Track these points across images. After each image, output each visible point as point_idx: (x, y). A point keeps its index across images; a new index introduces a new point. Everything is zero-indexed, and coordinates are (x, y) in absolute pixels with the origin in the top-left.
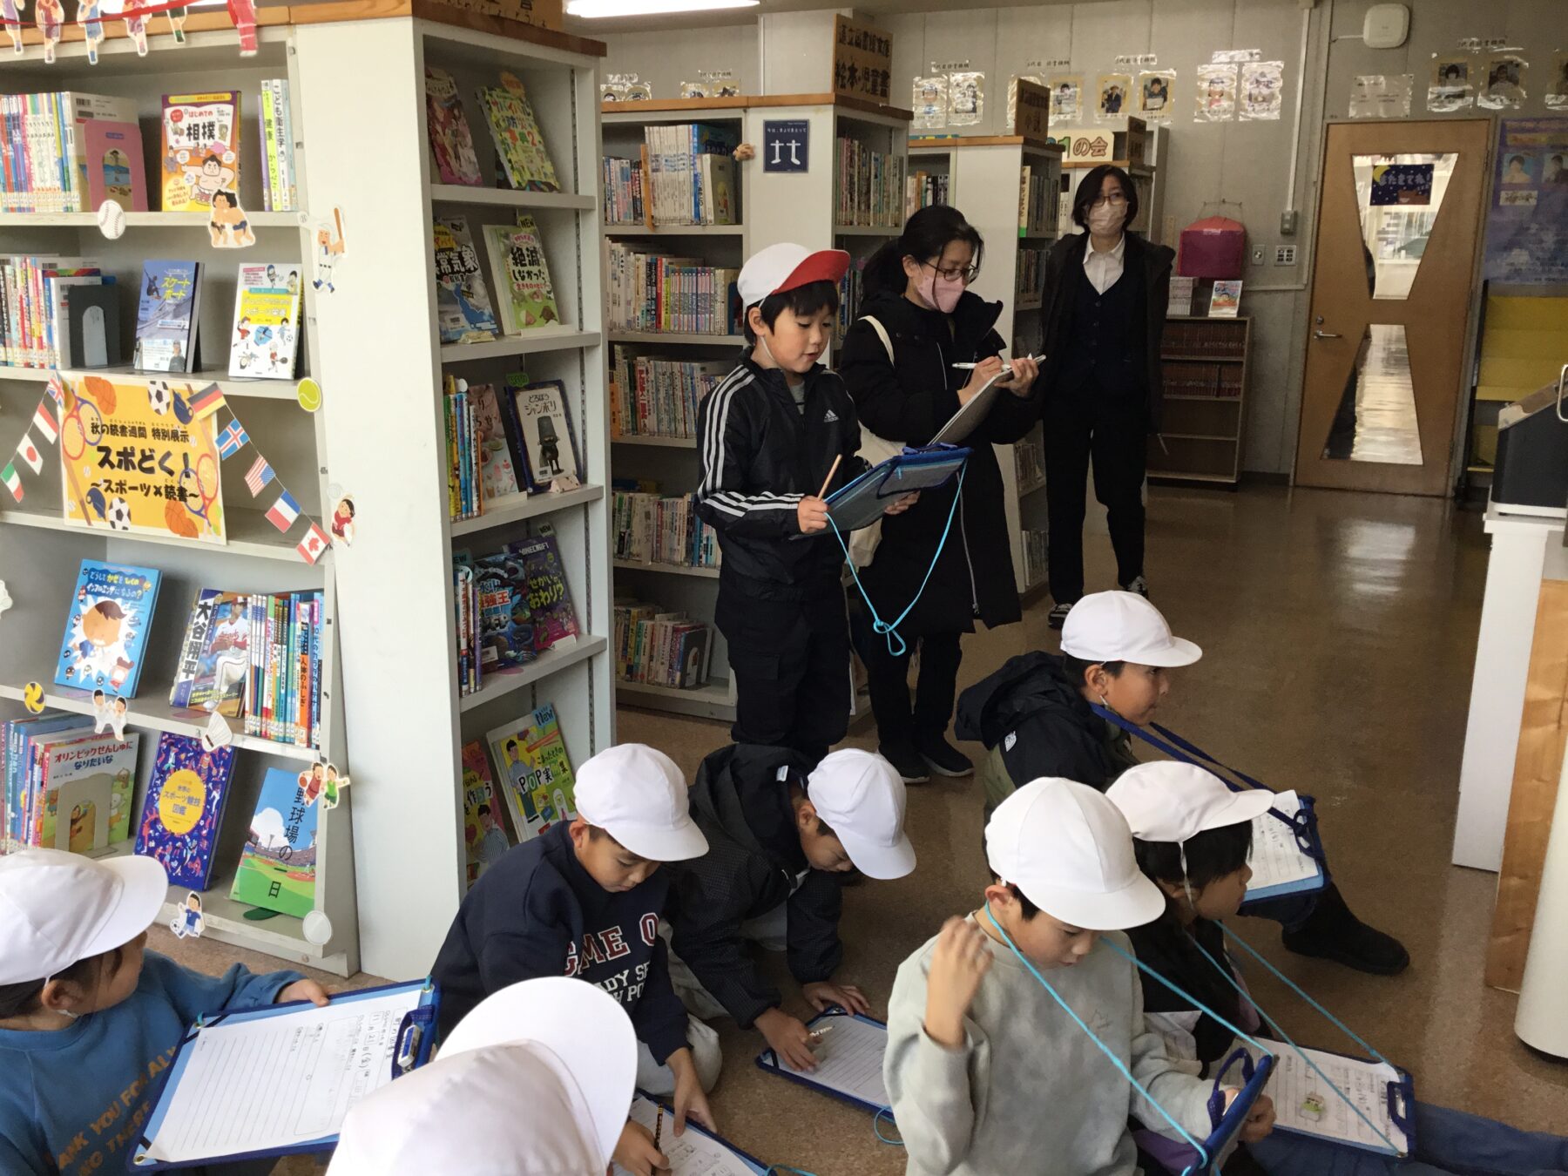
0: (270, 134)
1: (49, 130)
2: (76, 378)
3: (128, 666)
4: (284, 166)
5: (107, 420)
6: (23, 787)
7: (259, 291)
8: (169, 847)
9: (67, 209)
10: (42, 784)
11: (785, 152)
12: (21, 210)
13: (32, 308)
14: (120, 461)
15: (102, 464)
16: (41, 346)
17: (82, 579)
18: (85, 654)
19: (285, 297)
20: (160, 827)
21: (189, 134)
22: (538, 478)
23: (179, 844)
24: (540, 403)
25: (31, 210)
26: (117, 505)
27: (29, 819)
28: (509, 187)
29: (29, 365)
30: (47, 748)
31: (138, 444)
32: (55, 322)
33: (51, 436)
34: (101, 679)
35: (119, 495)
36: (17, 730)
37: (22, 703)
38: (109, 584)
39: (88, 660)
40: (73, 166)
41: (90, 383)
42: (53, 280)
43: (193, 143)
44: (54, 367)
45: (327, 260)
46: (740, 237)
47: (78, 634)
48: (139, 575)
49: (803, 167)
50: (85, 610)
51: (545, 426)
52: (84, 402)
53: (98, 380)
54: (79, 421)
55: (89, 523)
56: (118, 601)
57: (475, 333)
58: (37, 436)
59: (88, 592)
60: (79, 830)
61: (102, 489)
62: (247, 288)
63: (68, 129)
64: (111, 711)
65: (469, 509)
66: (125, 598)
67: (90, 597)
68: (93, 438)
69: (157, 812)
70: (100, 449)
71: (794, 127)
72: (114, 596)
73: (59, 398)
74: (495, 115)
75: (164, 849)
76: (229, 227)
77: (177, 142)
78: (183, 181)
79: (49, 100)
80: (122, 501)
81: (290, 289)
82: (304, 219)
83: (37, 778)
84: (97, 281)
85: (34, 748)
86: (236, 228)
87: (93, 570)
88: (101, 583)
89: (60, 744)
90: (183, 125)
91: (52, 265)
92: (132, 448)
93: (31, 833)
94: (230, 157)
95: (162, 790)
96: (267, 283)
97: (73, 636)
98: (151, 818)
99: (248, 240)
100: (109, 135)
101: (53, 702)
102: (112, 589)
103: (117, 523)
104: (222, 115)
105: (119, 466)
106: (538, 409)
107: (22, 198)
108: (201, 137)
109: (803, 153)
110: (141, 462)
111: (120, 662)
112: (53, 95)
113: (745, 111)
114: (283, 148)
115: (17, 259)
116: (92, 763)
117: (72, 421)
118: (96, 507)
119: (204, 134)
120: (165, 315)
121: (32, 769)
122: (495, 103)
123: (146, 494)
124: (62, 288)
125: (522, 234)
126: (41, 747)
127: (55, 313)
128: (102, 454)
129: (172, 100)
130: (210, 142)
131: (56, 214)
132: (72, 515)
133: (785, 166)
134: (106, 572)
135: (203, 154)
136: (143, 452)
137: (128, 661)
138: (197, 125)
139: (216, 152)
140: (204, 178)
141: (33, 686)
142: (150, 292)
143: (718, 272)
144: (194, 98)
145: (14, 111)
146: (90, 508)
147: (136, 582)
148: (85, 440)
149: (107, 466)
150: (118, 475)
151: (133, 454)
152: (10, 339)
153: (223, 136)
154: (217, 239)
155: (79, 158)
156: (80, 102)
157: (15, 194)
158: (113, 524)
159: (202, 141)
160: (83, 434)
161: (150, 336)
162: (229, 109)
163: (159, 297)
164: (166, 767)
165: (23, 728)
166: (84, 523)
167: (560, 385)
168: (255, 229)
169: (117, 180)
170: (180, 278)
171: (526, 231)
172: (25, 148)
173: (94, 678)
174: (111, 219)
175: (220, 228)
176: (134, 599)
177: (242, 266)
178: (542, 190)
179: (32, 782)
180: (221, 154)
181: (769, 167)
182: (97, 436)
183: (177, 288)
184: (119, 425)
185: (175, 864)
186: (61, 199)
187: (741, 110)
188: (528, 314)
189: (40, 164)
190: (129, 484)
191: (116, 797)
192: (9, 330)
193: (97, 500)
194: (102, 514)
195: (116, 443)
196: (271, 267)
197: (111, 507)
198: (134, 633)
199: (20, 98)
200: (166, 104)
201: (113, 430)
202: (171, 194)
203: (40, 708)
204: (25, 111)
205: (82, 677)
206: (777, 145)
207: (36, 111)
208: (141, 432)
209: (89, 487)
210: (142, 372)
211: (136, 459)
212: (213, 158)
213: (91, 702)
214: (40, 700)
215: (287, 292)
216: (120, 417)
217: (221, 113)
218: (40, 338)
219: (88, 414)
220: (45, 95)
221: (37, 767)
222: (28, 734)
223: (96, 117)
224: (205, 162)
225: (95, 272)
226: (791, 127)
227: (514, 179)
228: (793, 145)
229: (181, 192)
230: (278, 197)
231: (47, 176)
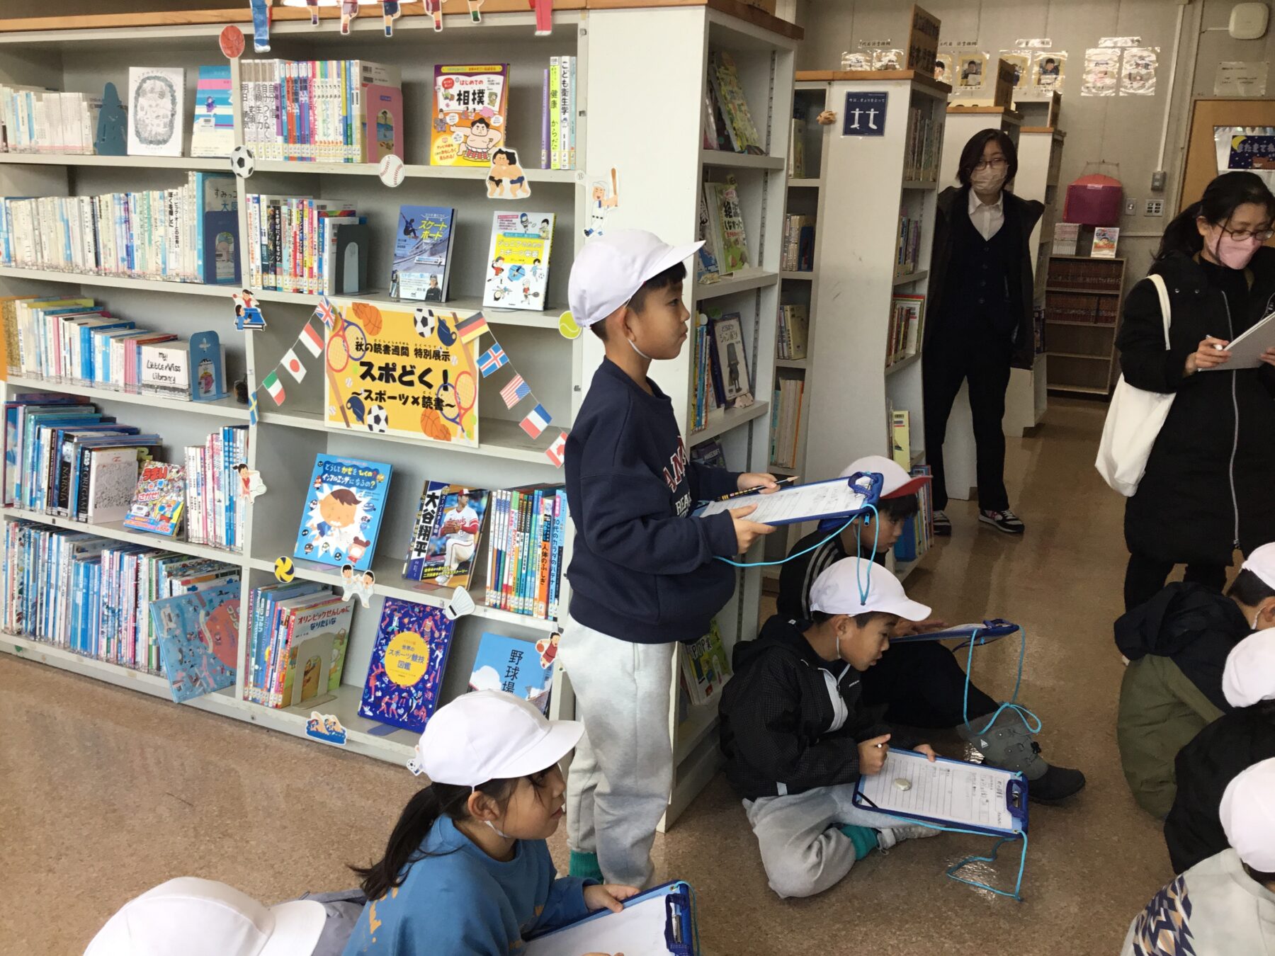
0: (555, 103)
1: (336, 92)
2: (344, 304)
3: (367, 544)
4: (566, 131)
5: (371, 340)
6: (268, 644)
7: (513, 235)
8: (395, 696)
9: (348, 160)
10: (287, 642)
11: (864, 119)
12: (303, 159)
13: (306, 243)
14: (381, 375)
15: (363, 377)
16: (311, 275)
17: (317, 470)
18: (322, 534)
20: (386, 680)
21: (459, 100)
22: (729, 396)
23: (405, 694)
24: (728, 332)
25: (311, 159)
26: (376, 411)
27: (273, 671)
29: (299, 291)
30: (293, 613)
31: (400, 361)
32: (326, 256)
33: (315, 351)
34: (338, 555)
35: (378, 403)
36: (264, 596)
37: (273, 574)
38: (344, 475)
39: (325, 539)
40: (356, 124)
41: (357, 309)
42: (327, 220)
43: (462, 107)
44: (322, 293)
45: (599, 212)
46: (816, 189)
47: (315, 517)
48: (372, 468)
49: (880, 131)
50: (321, 496)
52: (350, 324)
53: (365, 306)
54: (345, 340)
55: (348, 425)
56: (353, 490)
57: (709, 275)
58: (302, 351)
59: (323, 481)
60: (308, 681)
61: (362, 398)
62: (501, 232)
63: (354, 92)
64: (359, 584)
65: (699, 423)
66: (359, 487)
67: (325, 486)
68: (358, 354)
69: (383, 667)
70: (363, 364)
71: (874, 98)
72: (349, 485)
73: (328, 320)
74: (725, 89)
75: (391, 699)
76: (506, 182)
77: (447, 105)
78: (451, 140)
79: (339, 67)
80: (380, 408)
81: (542, 234)
82: (581, 176)
83: (282, 637)
84: (355, 221)
85: (280, 612)
86: (512, 182)
87: (328, 462)
88: (336, 474)
89: (301, 609)
90: (454, 91)
91: (324, 207)
92: (394, 365)
93: (274, 683)
94: (499, 121)
95: (388, 649)
96: (520, 229)
97: (310, 518)
98: (377, 672)
99: (524, 192)
100: (383, 98)
101: (300, 573)
102: (347, 479)
103: (375, 426)
104: (493, 84)
105: (380, 378)
106: (727, 337)
107: (304, 150)
108: (471, 102)
109: (880, 120)
110: (401, 377)
111: (356, 540)
112: (343, 63)
113: (830, 84)
114: (567, 115)
115: (294, 201)
116: (322, 624)
117: (338, 340)
118: (355, 412)
119: (474, 99)
120: (422, 252)
121: (278, 629)
122: (722, 79)
123: (404, 403)
124: (334, 226)
125: (730, 190)
126: (287, 611)
127: (327, 248)
128: (365, 369)
129: (444, 69)
130: (479, 107)
131: (335, 163)
132: (331, 418)
133: (864, 130)
134: (341, 465)
135: (472, 117)
136: (404, 368)
137: (365, 541)
138: (468, 92)
139: (485, 116)
140: (472, 137)
141: (284, 560)
142: (407, 232)
143: (793, 218)
144: (466, 69)
145: (303, 74)
146: (350, 413)
147: (370, 474)
148: (350, 356)
149: (368, 378)
150: (377, 386)
151: (394, 369)
152: (281, 268)
153: (492, 102)
154: (493, 191)
155: (362, 117)
156: (365, 69)
157: (298, 146)
158: (371, 427)
159: (471, 106)
160: (347, 351)
161: (408, 269)
162: (500, 79)
163: (416, 237)
164: (390, 629)
165: (270, 595)
166: (343, 425)
167: (737, 316)
168: (531, 184)
169: (385, 136)
170: (437, 221)
171: (732, 189)
172: (311, 107)
173: (332, 553)
174: (391, 170)
175: (498, 182)
176: (368, 488)
177: (497, 213)
178: (757, 154)
179: (277, 641)
180: (489, 118)
181: (848, 131)
182: (361, 353)
183: (434, 230)
184: (383, 344)
185: (401, 711)
186: (343, 151)
187: (826, 83)
188: (733, 258)
189: (324, 121)
190: (388, 394)
191: (335, 652)
192: (281, 261)
193: (356, 405)
194: (360, 418)
195: (379, 360)
196: (524, 215)
197: (370, 412)
198: (369, 517)
199: (310, 64)
200: (438, 72)
201: (377, 348)
202: (440, 150)
203: (289, 579)
204: (314, 75)
205: (321, 553)
206: (857, 112)
207: (325, 75)
208: (405, 351)
209: (350, 396)
210: (398, 300)
211: (397, 374)
212: (482, 121)
213: (339, 575)
214: (290, 572)
215: (539, 237)
216: (383, 338)
217: (492, 83)
218: (311, 269)
219: (353, 335)
220: (334, 63)
221: (282, 628)
222: (275, 600)
223: (376, 83)
224: (473, 124)
225: (351, 214)
226: (871, 97)
227: (737, 145)
228: (872, 113)
229: (449, 149)
230: (557, 157)
231: (331, 131)
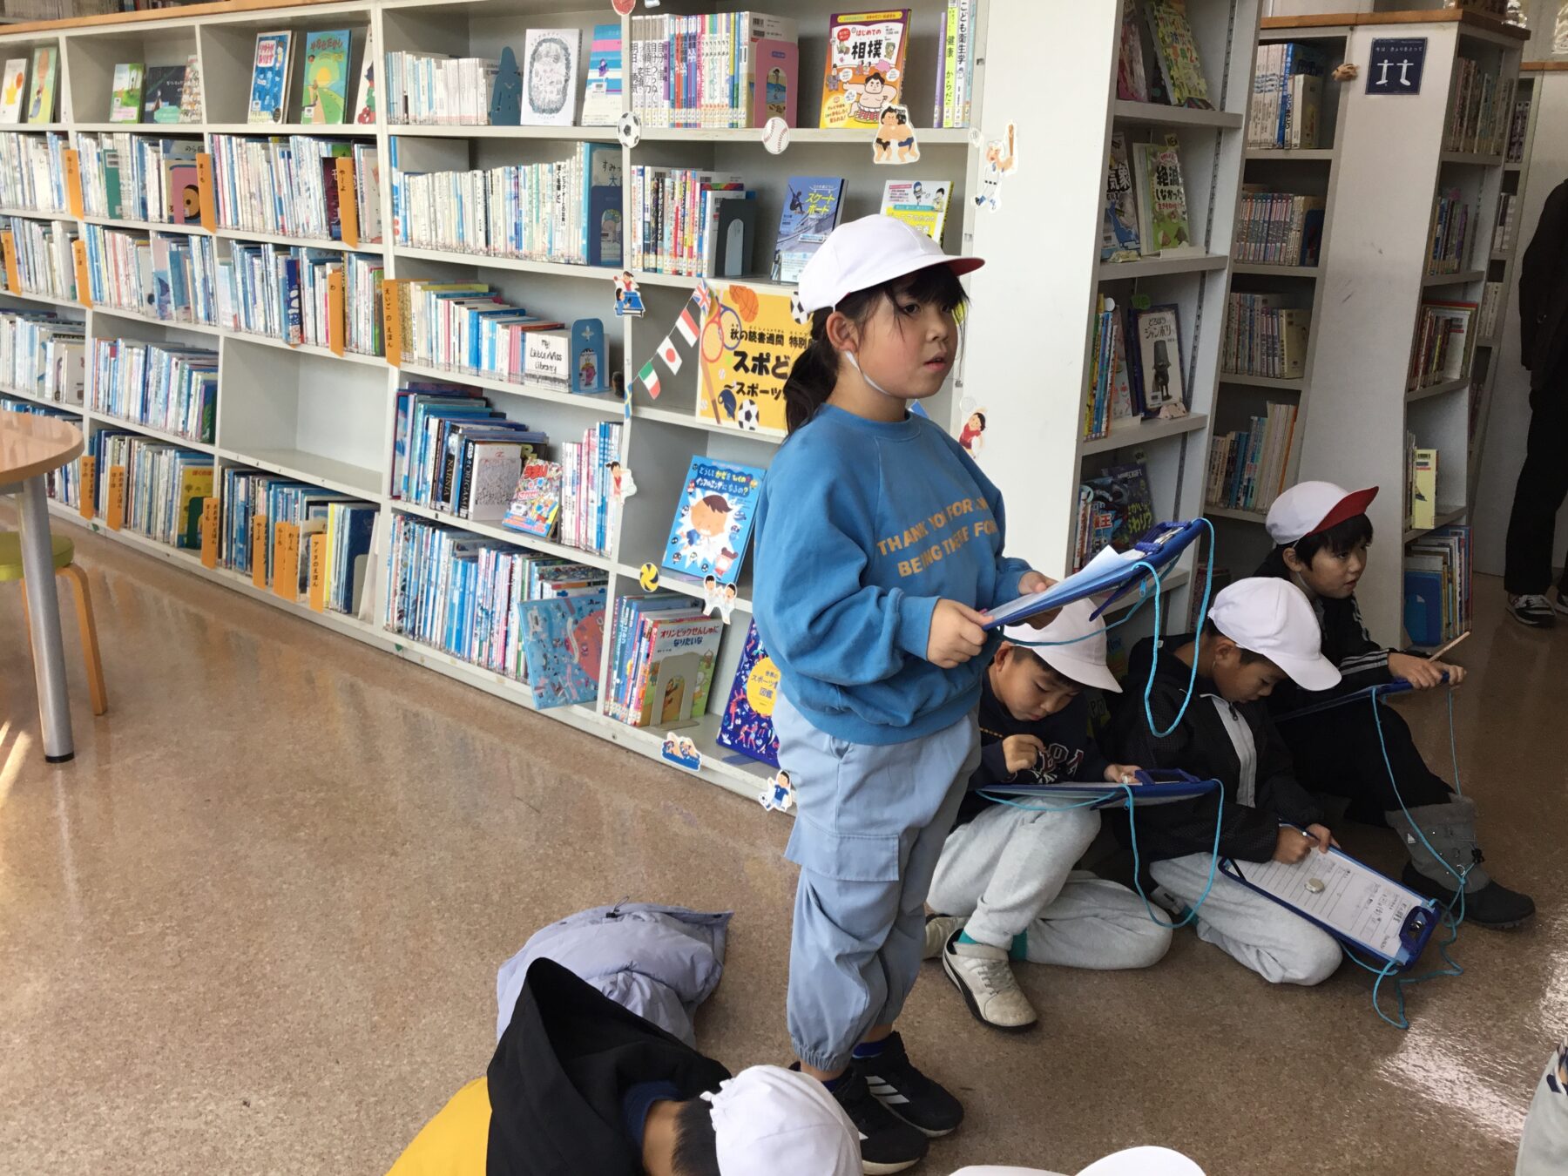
0: (951, 51)
1: (724, 48)
2: (722, 286)
3: (734, 556)
4: (961, 83)
5: (746, 327)
6: (630, 657)
7: (904, 207)
8: (755, 726)
9: (732, 125)
10: (648, 655)
11: (1394, 72)
12: (687, 125)
13: (687, 219)
14: (755, 366)
15: (737, 368)
16: (691, 255)
17: (692, 474)
18: (691, 542)
19: (930, 214)
20: (746, 707)
21: (854, 53)
22: (1150, 403)
23: (764, 724)
24: (1158, 327)
25: (696, 125)
26: (747, 407)
27: (634, 686)
28: (1168, 103)
29: (677, 273)
30: (656, 624)
31: (774, 350)
32: (707, 233)
33: (691, 339)
34: (705, 566)
35: (750, 397)
36: (629, 605)
37: (637, 582)
38: (718, 480)
39: (694, 548)
40: (743, 84)
41: (734, 292)
42: (709, 193)
43: (857, 61)
44: (700, 276)
45: (992, 176)
46: (1328, 163)
47: (685, 524)
48: (747, 473)
49: (1414, 89)
50: (693, 501)
51: (1159, 348)
52: (726, 309)
53: (742, 289)
54: (720, 327)
55: (718, 421)
56: (725, 496)
57: (1124, 253)
58: (678, 340)
59: (696, 486)
60: (670, 701)
61: (734, 391)
62: (892, 204)
63: (743, 48)
64: (721, 597)
65: (1098, 429)
66: (731, 493)
67: (698, 491)
68: (732, 343)
69: (745, 693)
70: (737, 354)
71: (1409, 46)
72: (721, 491)
73: (704, 304)
74: (1164, 31)
75: (750, 728)
76: (894, 144)
77: (842, 60)
78: (843, 99)
79: (728, 19)
80: (752, 403)
81: (935, 206)
82: (976, 135)
83: (644, 651)
84: (742, 195)
85: (644, 623)
86: (901, 144)
87: (703, 465)
88: (710, 478)
89: (664, 622)
90: (849, 44)
91: (708, 179)
92: (768, 355)
93: (634, 699)
94: (894, 75)
95: (751, 674)
96: (912, 200)
97: (681, 524)
98: (738, 698)
99: (912, 156)
100: (775, 54)
101: (665, 582)
102: (720, 484)
103: (746, 423)
104: (891, 33)
105: (754, 370)
106: (1156, 332)
107: (689, 115)
108: (866, 55)
109: (1415, 75)
110: (774, 369)
111: (724, 551)
112: (732, 15)
113: (1352, 29)
114: (963, 65)
115: (678, 173)
116: (687, 642)
117: (714, 327)
118: (726, 407)
119: (870, 52)
120: (807, 229)
121: (640, 641)
122: (1162, 19)
124: (716, 200)
125: (1168, 153)
126: (650, 622)
127: (708, 225)
128: (738, 359)
129: (841, 19)
130: (875, 61)
131: (720, 129)
132: (703, 413)
133: (1393, 87)
134: (715, 468)
135: (867, 73)
136: (778, 358)
137: (732, 552)
138: (864, 44)
139: (880, 70)
140: (865, 95)
141: (649, 566)
142: (793, 207)
143: (1296, 199)
144: (864, 17)
145: (692, 30)
146: (721, 408)
147: (743, 479)
148: (724, 345)
149: (742, 370)
150: (750, 378)
151: (768, 360)
152: (662, 246)
153: (889, 55)
154: (880, 156)
155: (750, 75)
156: (756, 21)
157: (684, 110)
158: (741, 424)
159: (867, 59)
160: (722, 339)
161: (790, 249)
162: (899, 27)
163: (802, 212)
164: (754, 653)
165: (635, 604)
166: (713, 421)
167: (1174, 308)
168: (921, 145)
169: (776, 98)
170: (825, 194)
171: (1171, 150)
172: (698, 66)
173: (699, 564)
174: (776, 135)
175: (886, 145)
176: (741, 495)
177: (889, 183)
178: (1200, 107)
179: (639, 654)
180: (885, 72)
181: (1372, 88)
182: (735, 341)
183: (821, 203)
184: (758, 332)
185: (759, 742)
186: (728, 115)
187: (1348, 28)
188: (1165, 235)
189: (711, 82)
190: (760, 388)
191: (701, 675)
192: (662, 239)
193: (728, 399)
194: (731, 414)
195: (753, 349)
196: (918, 184)
197: (741, 407)
198: (739, 526)
199: (699, 18)
200: (834, 23)
201: (752, 336)
202: (830, 112)
203: (653, 588)
204: (703, 31)
205: (688, 563)
206: (1385, 65)
207: (714, 30)
208: (779, 339)
209: (722, 389)
210: (779, 282)
211: (770, 365)
212: (877, 76)
213: (702, 586)
214: (655, 580)
215: (933, 209)
216: (760, 324)
217: (890, 31)
218: (691, 248)
219: (728, 320)
220: (724, 15)
221: (644, 640)
222: (639, 610)
223: (767, 37)
224: (868, 80)
225: (739, 187)
226: (1404, 46)
228: (1405, 65)
229: (841, 110)
230: (950, 114)
231: (717, 93)
